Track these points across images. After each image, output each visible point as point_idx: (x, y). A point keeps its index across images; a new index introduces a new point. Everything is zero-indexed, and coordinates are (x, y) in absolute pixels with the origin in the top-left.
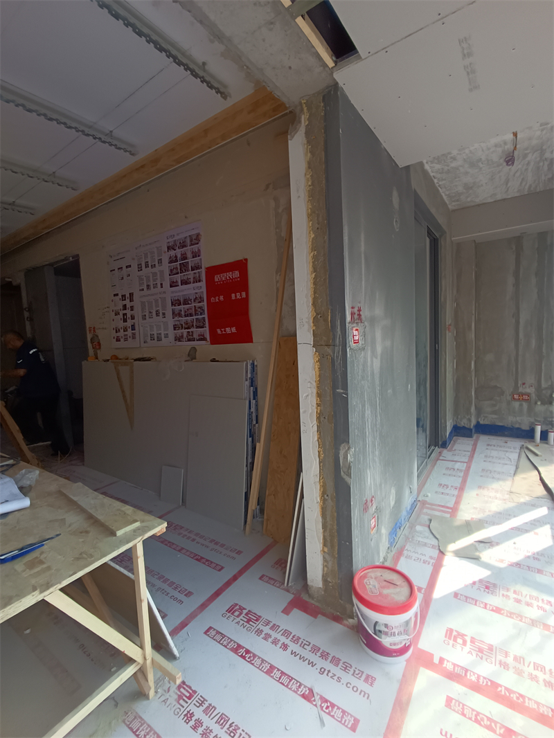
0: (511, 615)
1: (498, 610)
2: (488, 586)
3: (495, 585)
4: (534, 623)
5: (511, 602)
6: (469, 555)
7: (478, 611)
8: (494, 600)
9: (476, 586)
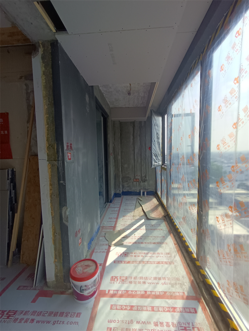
0: (133, 262)
1: (129, 262)
2: (125, 254)
3: (128, 253)
4: (140, 262)
5: (133, 257)
6: (120, 244)
7: (122, 265)
8: (128, 259)
9: (122, 256)
